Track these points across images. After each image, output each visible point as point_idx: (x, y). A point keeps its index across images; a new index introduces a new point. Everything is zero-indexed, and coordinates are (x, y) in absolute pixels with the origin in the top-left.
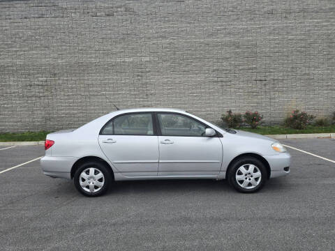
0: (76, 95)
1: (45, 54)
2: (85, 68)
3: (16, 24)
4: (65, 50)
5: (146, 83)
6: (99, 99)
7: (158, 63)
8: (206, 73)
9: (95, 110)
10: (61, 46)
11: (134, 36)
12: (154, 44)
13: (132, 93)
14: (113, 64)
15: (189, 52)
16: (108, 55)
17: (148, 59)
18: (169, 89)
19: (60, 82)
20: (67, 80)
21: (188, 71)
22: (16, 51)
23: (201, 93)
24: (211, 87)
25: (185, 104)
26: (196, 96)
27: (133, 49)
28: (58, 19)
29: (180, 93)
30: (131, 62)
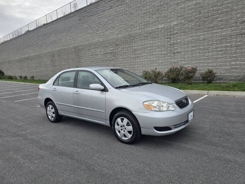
0: (128, 57)
1: (113, 33)
2: (133, 38)
3: (100, 16)
4: (123, 27)
5: (174, 44)
6: (140, 59)
7: (184, 25)
8: (233, 26)
9: (138, 67)
10: (120, 25)
11: (165, 6)
12: (181, 8)
13: (163, 53)
14: (150, 31)
15: (215, 8)
16: (147, 25)
17: (175, 23)
18: (194, 47)
19: (120, 49)
20: (123, 48)
21: (213, 27)
22: (100, 33)
23: (226, 47)
24: (238, 40)
25: (208, 59)
26: (220, 51)
27: (164, 17)
28: (119, 7)
29: (204, 49)
30: (163, 28)
